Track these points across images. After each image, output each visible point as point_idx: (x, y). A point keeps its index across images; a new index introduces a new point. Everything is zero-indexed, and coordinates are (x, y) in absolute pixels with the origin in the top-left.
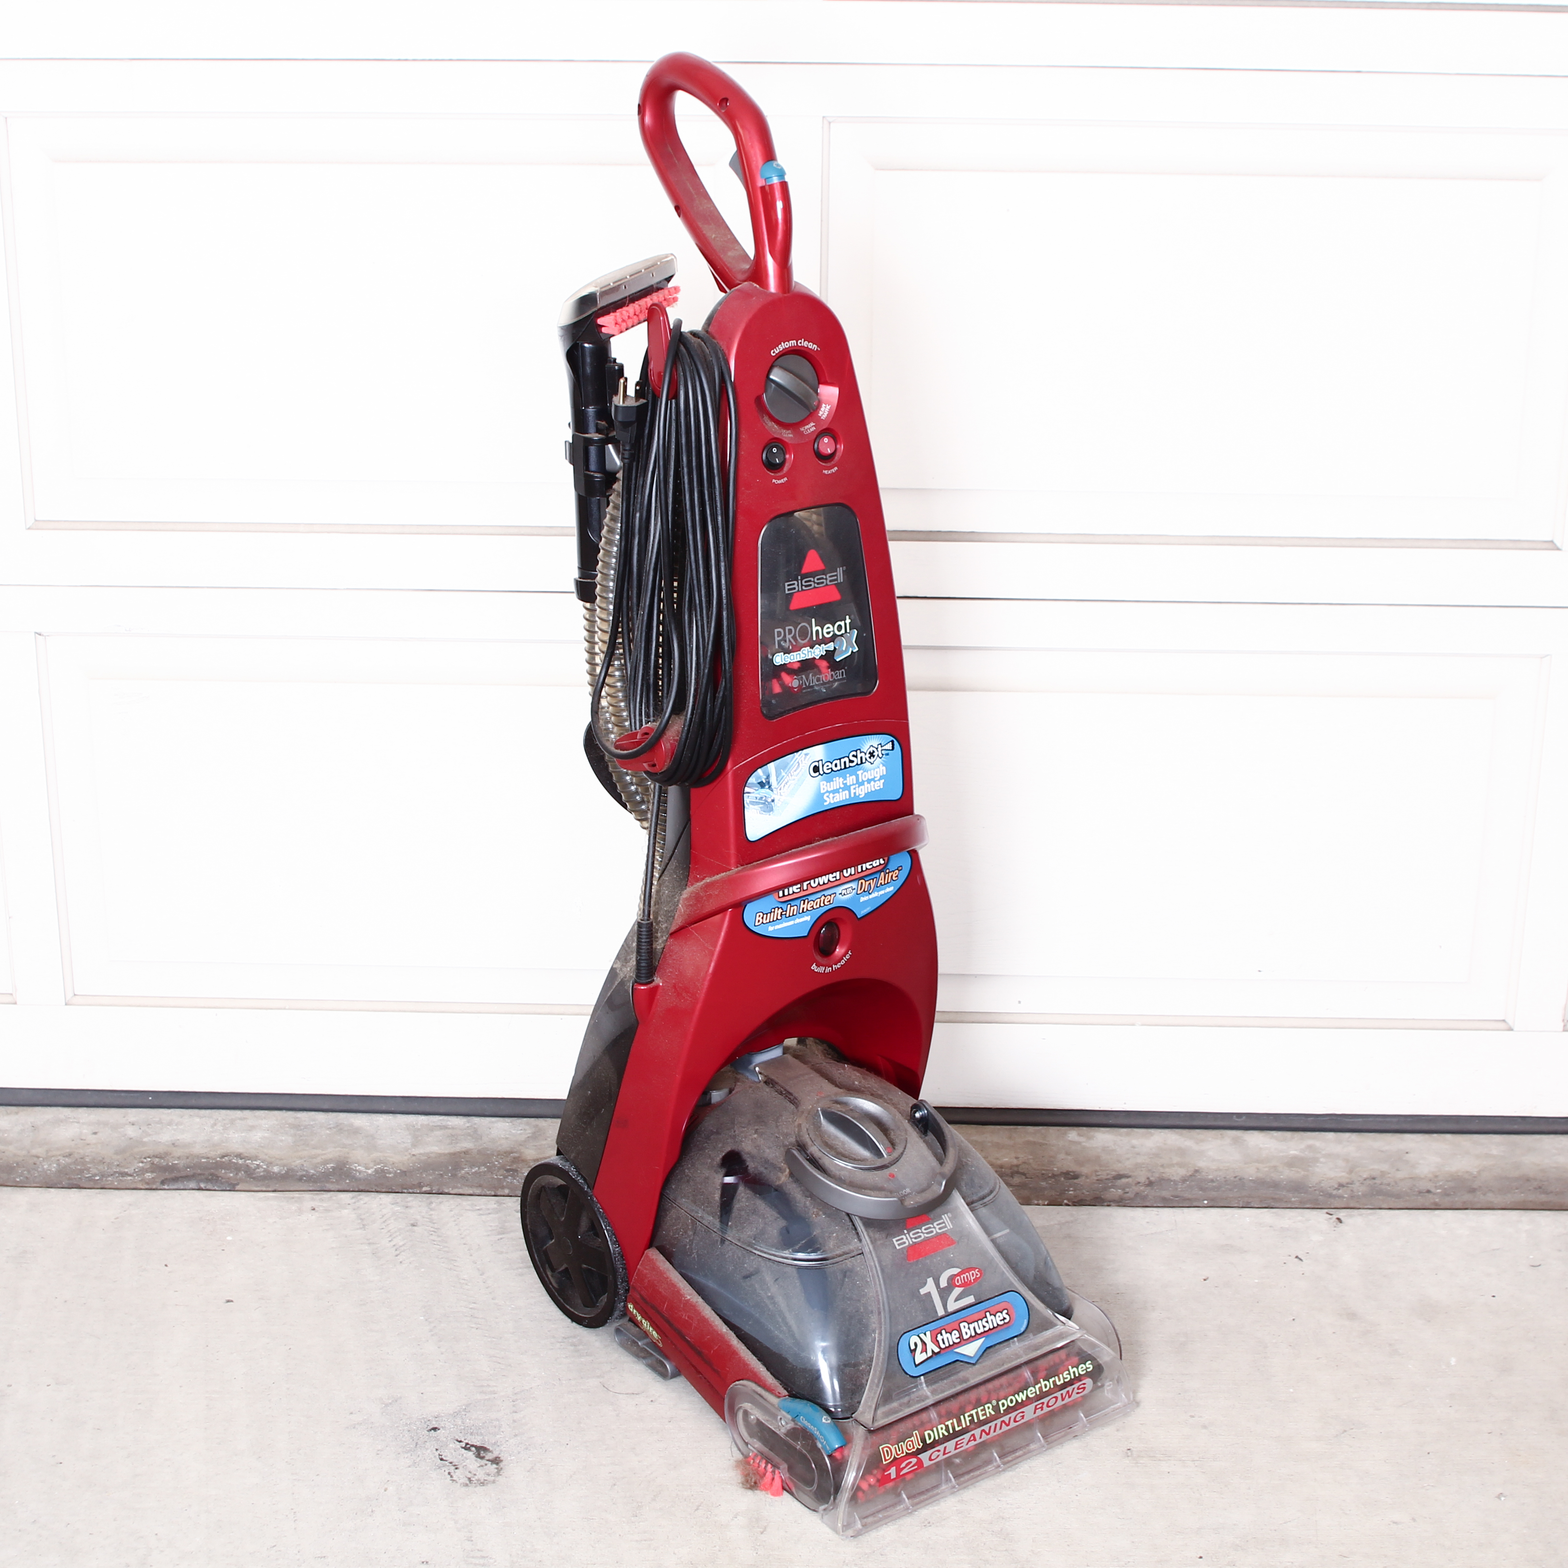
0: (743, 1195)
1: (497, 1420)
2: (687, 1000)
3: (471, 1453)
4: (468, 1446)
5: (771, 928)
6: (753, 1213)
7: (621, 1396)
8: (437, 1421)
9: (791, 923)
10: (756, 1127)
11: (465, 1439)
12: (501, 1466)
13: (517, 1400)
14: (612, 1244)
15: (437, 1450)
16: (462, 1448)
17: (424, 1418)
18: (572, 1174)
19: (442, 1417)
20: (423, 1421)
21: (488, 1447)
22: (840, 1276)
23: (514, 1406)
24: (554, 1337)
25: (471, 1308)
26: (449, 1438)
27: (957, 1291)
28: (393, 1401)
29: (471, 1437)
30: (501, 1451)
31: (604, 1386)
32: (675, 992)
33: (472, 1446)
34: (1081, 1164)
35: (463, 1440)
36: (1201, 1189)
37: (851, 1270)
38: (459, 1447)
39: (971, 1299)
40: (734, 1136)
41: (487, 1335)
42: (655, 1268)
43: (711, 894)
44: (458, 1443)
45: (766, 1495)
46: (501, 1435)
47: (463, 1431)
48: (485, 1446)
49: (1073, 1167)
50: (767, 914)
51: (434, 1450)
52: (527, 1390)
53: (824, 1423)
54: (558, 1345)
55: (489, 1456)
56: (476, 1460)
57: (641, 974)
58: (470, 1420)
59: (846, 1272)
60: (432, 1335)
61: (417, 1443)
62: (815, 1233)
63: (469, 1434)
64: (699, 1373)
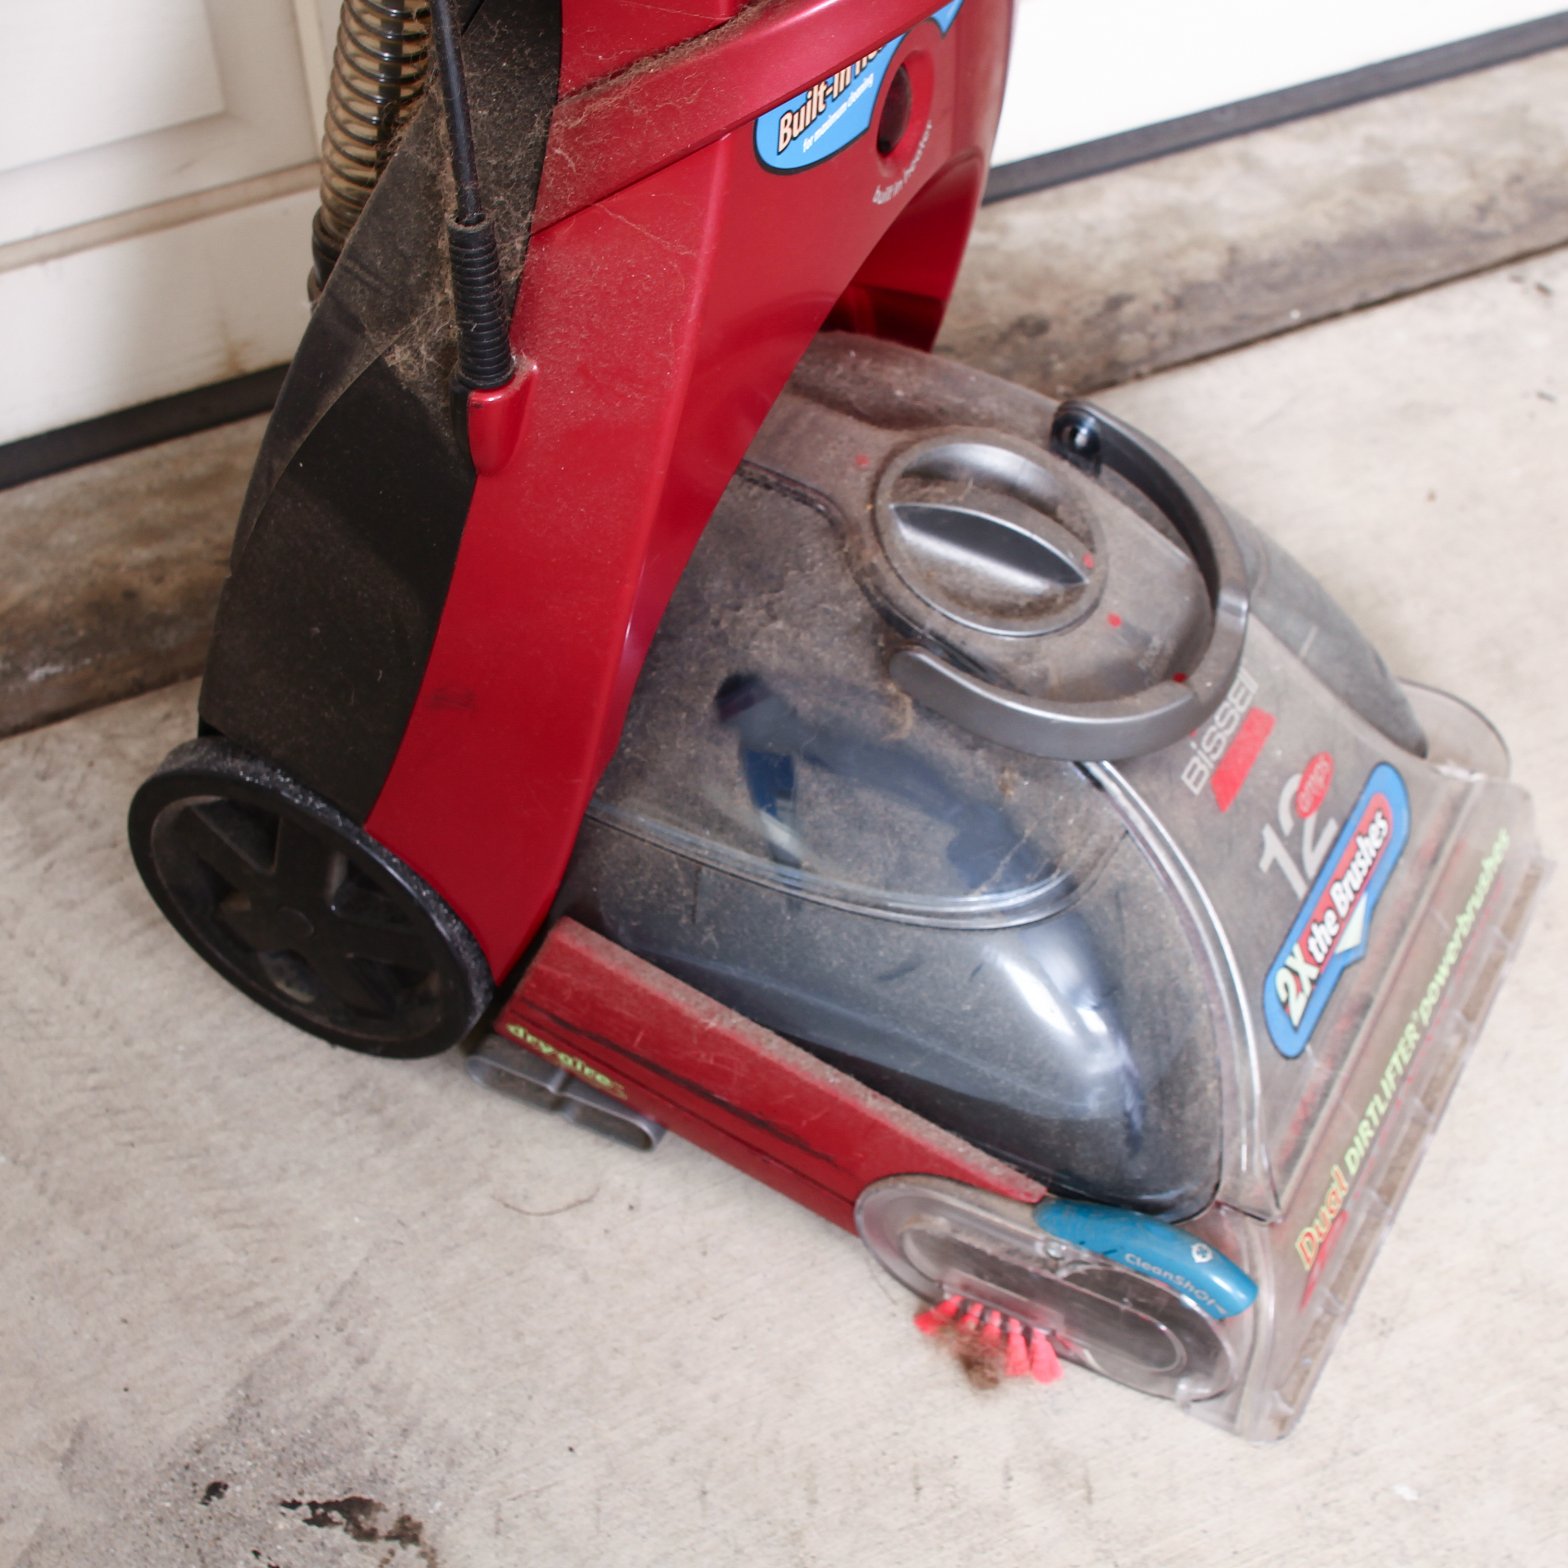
0: (814, 787)
1: (337, 1400)
2: (634, 399)
3: (338, 1531)
4: (320, 1511)
5: (807, 144)
6: (860, 828)
7: (560, 1220)
8: (205, 1462)
9: (843, 108)
10: (765, 598)
11: (301, 1493)
12: (429, 1542)
13: (344, 1321)
14: (444, 925)
15: (256, 1554)
16: (309, 1522)
17: (171, 1466)
18: (290, 792)
19: (210, 1443)
20: (174, 1475)
21: (366, 1496)
22: (1110, 912)
23: (349, 1342)
24: (318, 1104)
25: (95, 1089)
26: (263, 1505)
27: (1310, 823)
28: (73, 1441)
29: (310, 1478)
30: (400, 1494)
31: (507, 1206)
32: (588, 386)
33: (330, 1505)
34: (1031, 294)
35: (298, 1498)
36: (1273, 287)
37: (1123, 887)
38: (299, 1522)
39: (1331, 828)
40: (719, 635)
41: (171, 1153)
42: (586, 967)
43: (671, 109)
44: (289, 1512)
45: (1032, 1387)
46: (372, 1444)
47: (281, 1469)
48: (357, 1494)
49: (1024, 308)
50: (799, 111)
51: (251, 1556)
52: (350, 1283)
53: (1201, 1264)
54: (340, 1123)
55: (385, 1522)
56: (362, 1549)
57: (483, 364)
58: (276, 1427)
59: (1117, 896)
60: (53, 1202)
61: (199, 1551)
62: (1028, 832)
63: (299, 1473)
64: (758, 1150)
